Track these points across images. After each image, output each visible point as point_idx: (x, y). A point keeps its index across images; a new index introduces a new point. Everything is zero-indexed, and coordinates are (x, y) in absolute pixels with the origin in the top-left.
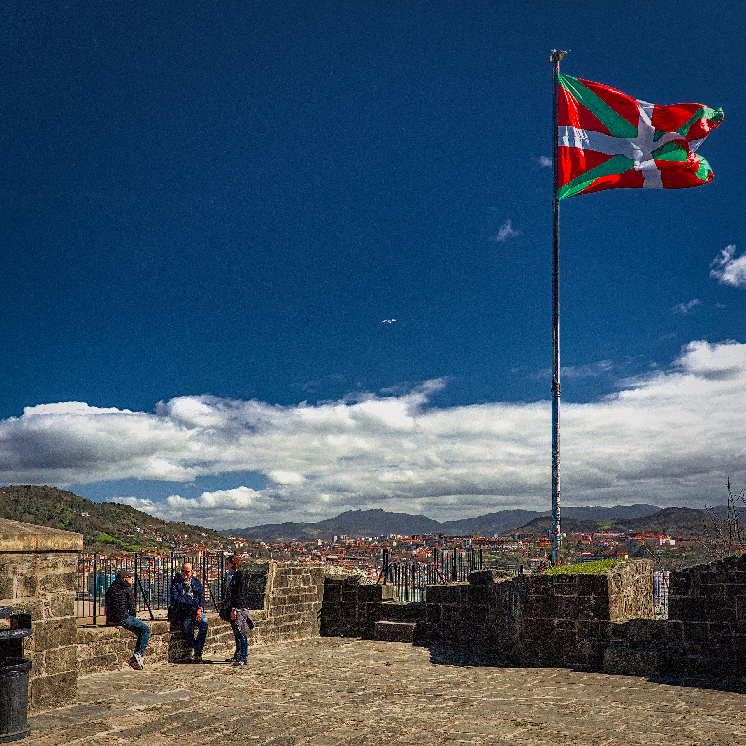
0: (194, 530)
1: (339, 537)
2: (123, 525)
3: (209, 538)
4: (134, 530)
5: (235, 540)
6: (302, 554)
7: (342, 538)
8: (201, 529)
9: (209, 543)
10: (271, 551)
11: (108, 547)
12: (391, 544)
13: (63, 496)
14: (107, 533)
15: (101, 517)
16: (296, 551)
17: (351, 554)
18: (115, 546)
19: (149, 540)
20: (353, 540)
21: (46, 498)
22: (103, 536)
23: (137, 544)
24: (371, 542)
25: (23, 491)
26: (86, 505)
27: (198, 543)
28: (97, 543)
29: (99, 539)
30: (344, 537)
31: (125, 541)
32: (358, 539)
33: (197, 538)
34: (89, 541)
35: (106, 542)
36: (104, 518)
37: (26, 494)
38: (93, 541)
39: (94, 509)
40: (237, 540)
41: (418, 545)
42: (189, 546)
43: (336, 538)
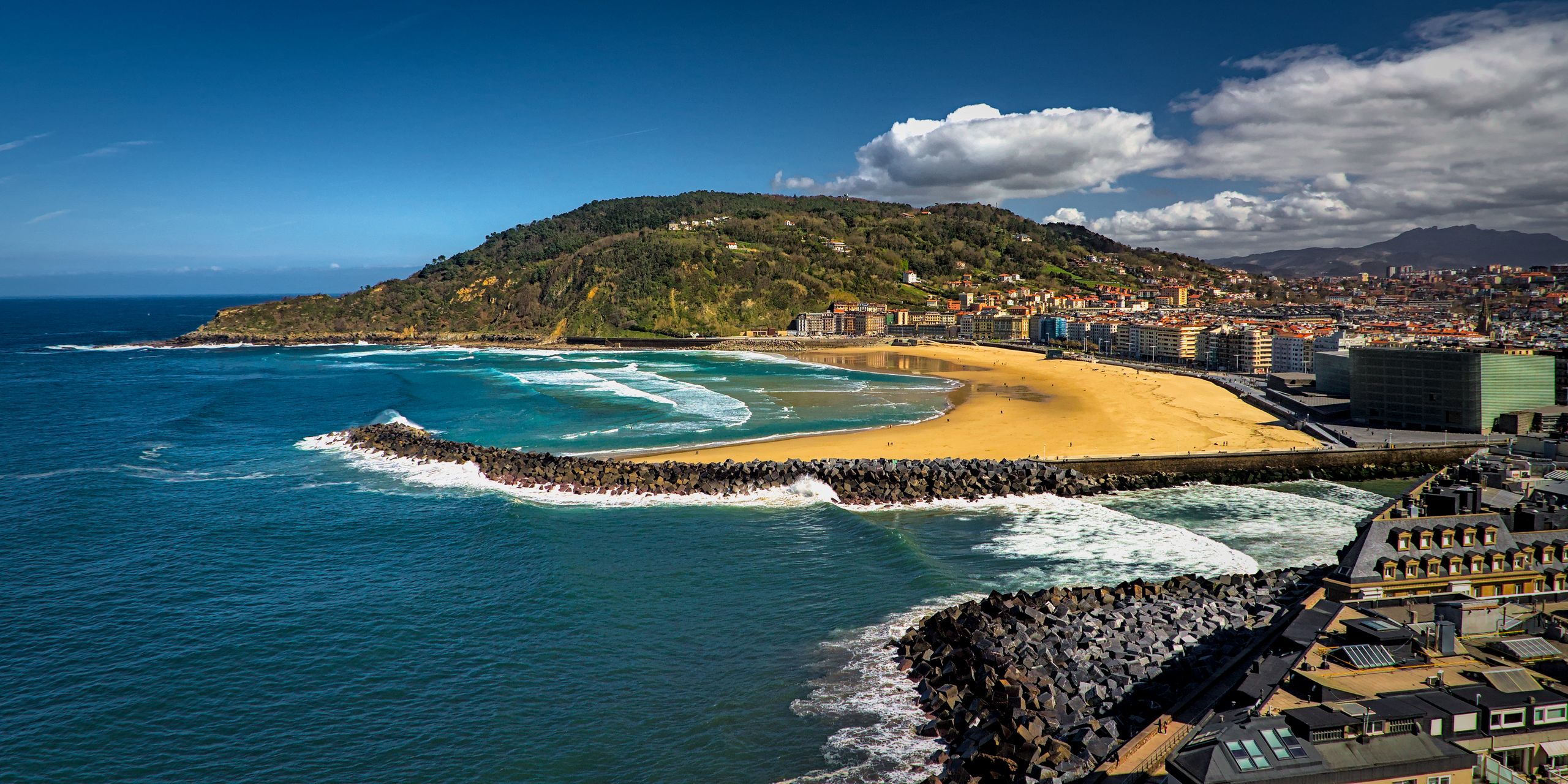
0: (1170, 260)
1: (1398, 270)
2: (1075, 252)
3: (1192, 270)
4: (1089, 259)
5: (1232, 273)
6: (1337, 295)
7: (1403, 270)
8: (1182, 258)
9: (1193, 277)
10: (1286, 289)
11: (1055, 280)
12: (1491, 281)
13: (998, 216)
14: (1054, 264)
15: (1046, 243)
16: (1327, 290)
17: (1420, 295)
18: (1066, 281)
19: (1109, 273)
20: (1423, 274)
21: (978, 218)
22: (1048, 268)
23: (1093, 278)
24: (1454, 278)
25: (952, 210)
26: (1026, 226)
27: (1177, 276)
28: (1042, 276)
29: (1044, 271)
30: (1407, 269)
31: (1076, 274)
32: (1432, 274)
33: (1175, 270)
34: (1030, 274)
35: (1052, 275)
36: (1050, 244)
37: (955, 214)
38: (1036, 274)
39: (1038, 232)
40: (1234, 273)
41: (1541, 283)
42: (1164, 281)
43: (1393, 271)
